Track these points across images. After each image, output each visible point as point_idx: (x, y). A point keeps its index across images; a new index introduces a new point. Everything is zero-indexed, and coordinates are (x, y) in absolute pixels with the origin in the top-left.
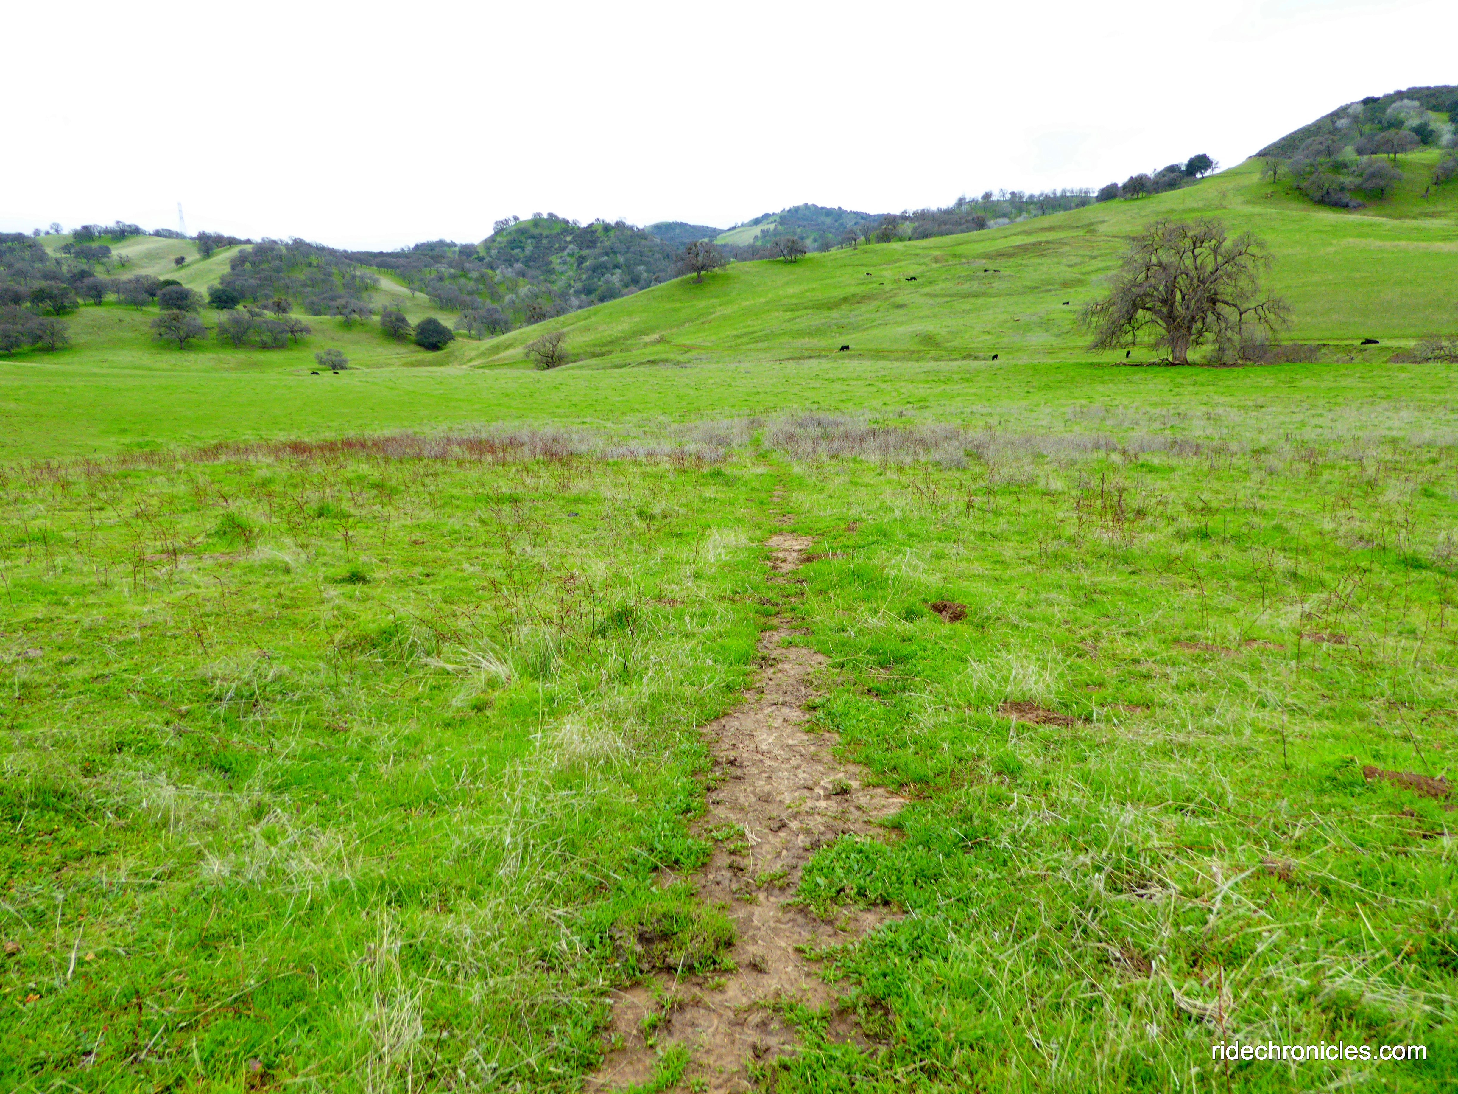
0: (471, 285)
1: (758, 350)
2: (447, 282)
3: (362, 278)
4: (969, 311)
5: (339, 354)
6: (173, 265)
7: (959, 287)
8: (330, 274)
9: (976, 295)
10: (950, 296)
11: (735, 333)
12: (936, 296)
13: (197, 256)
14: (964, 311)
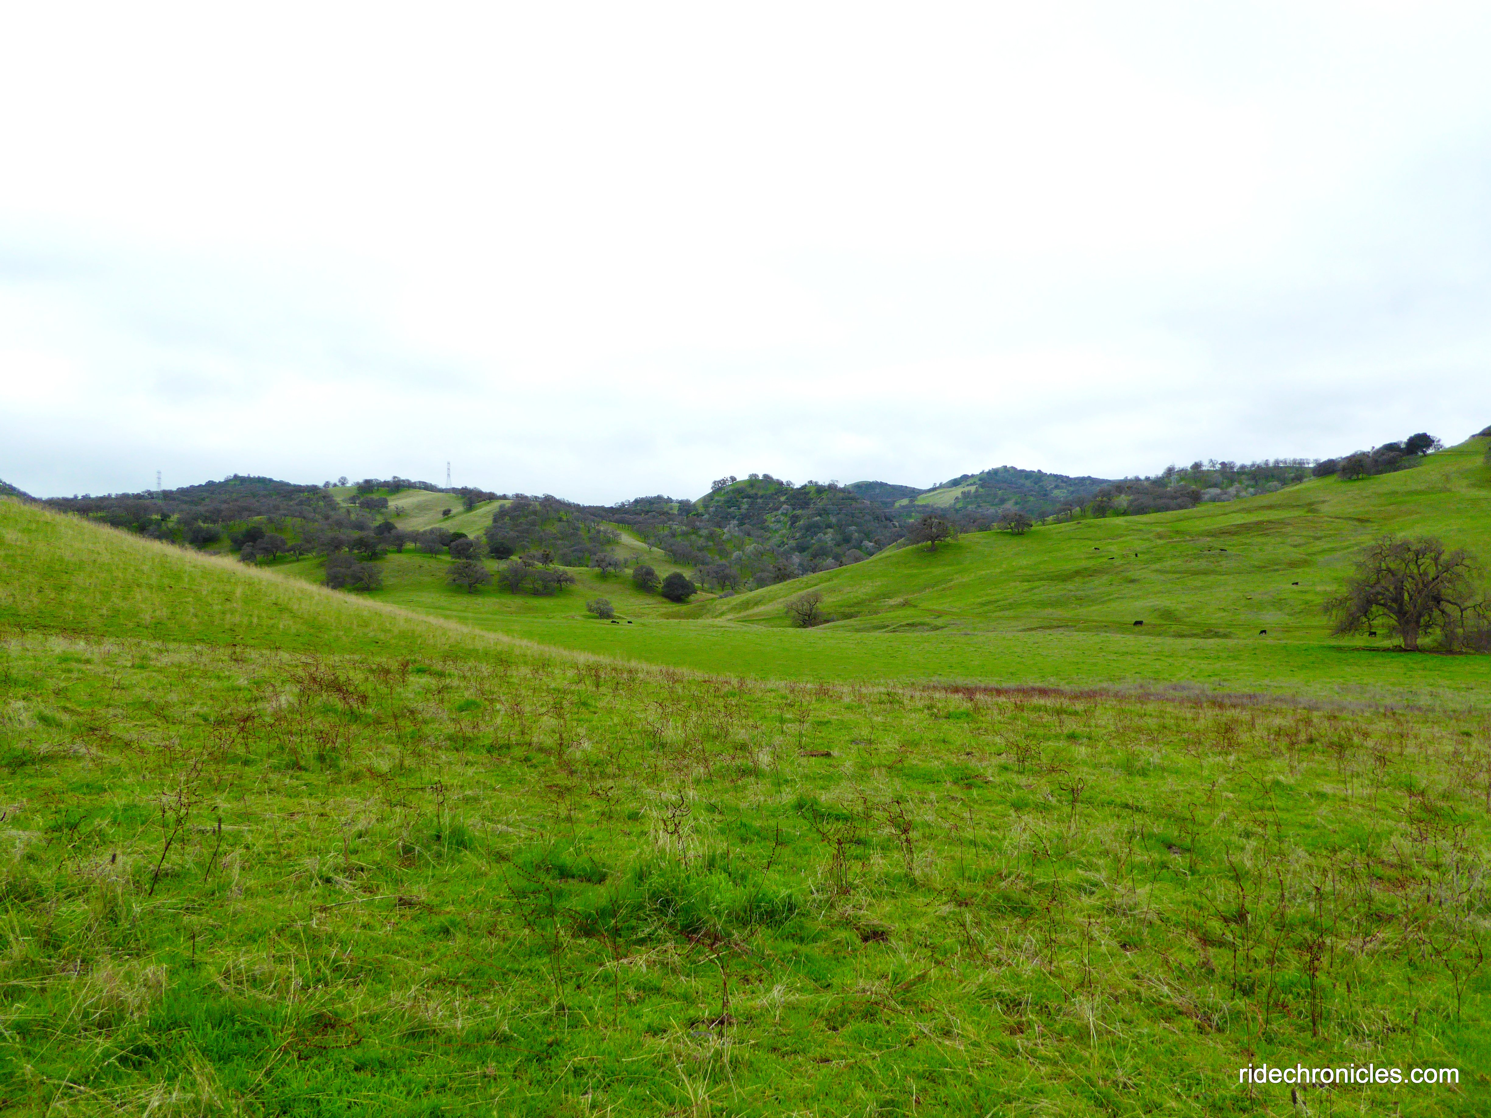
0: (701, 542)
1: (1008, 618)
2: (679, 539)
3: (605, 533)
4: (1200, 589)
5: (607, 603)
6: (441, 516)
7: (1189, 565)
8: (578, 529)
9: (1205, 573)
10: (1180, 572)
11: (979, 600)
12: (1167, 572)
13: (461, 509)
14: (1196, 588)
